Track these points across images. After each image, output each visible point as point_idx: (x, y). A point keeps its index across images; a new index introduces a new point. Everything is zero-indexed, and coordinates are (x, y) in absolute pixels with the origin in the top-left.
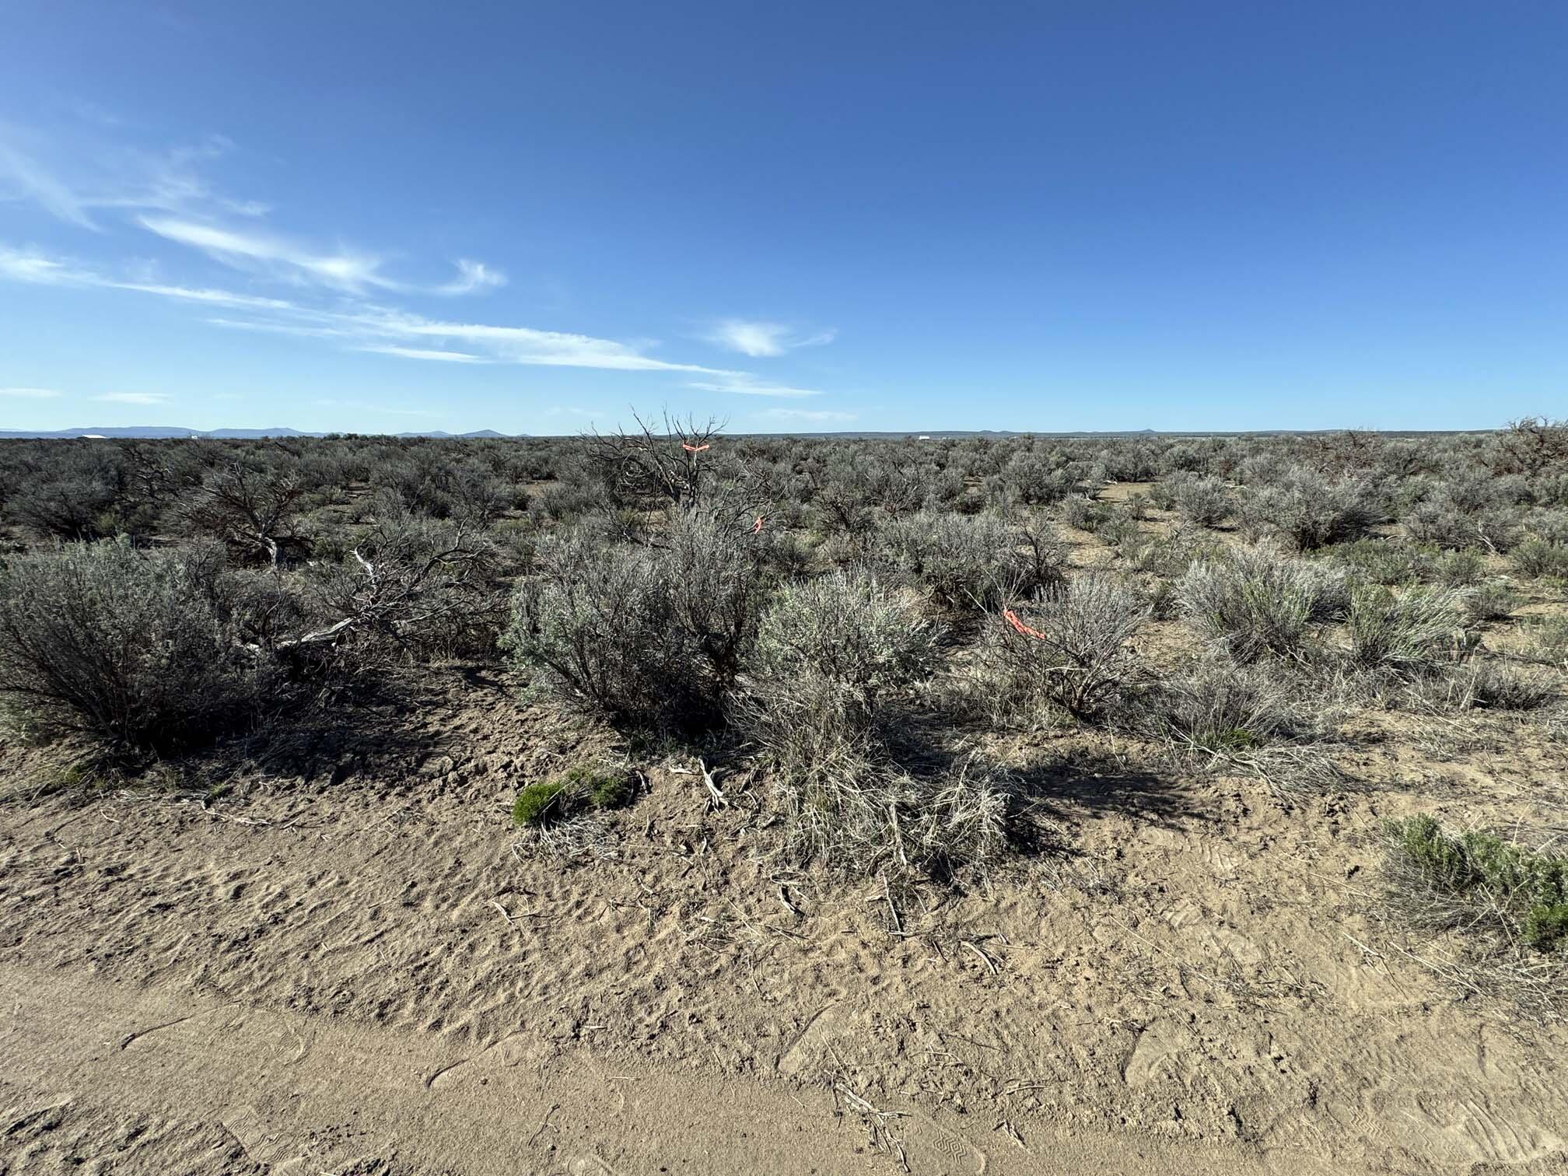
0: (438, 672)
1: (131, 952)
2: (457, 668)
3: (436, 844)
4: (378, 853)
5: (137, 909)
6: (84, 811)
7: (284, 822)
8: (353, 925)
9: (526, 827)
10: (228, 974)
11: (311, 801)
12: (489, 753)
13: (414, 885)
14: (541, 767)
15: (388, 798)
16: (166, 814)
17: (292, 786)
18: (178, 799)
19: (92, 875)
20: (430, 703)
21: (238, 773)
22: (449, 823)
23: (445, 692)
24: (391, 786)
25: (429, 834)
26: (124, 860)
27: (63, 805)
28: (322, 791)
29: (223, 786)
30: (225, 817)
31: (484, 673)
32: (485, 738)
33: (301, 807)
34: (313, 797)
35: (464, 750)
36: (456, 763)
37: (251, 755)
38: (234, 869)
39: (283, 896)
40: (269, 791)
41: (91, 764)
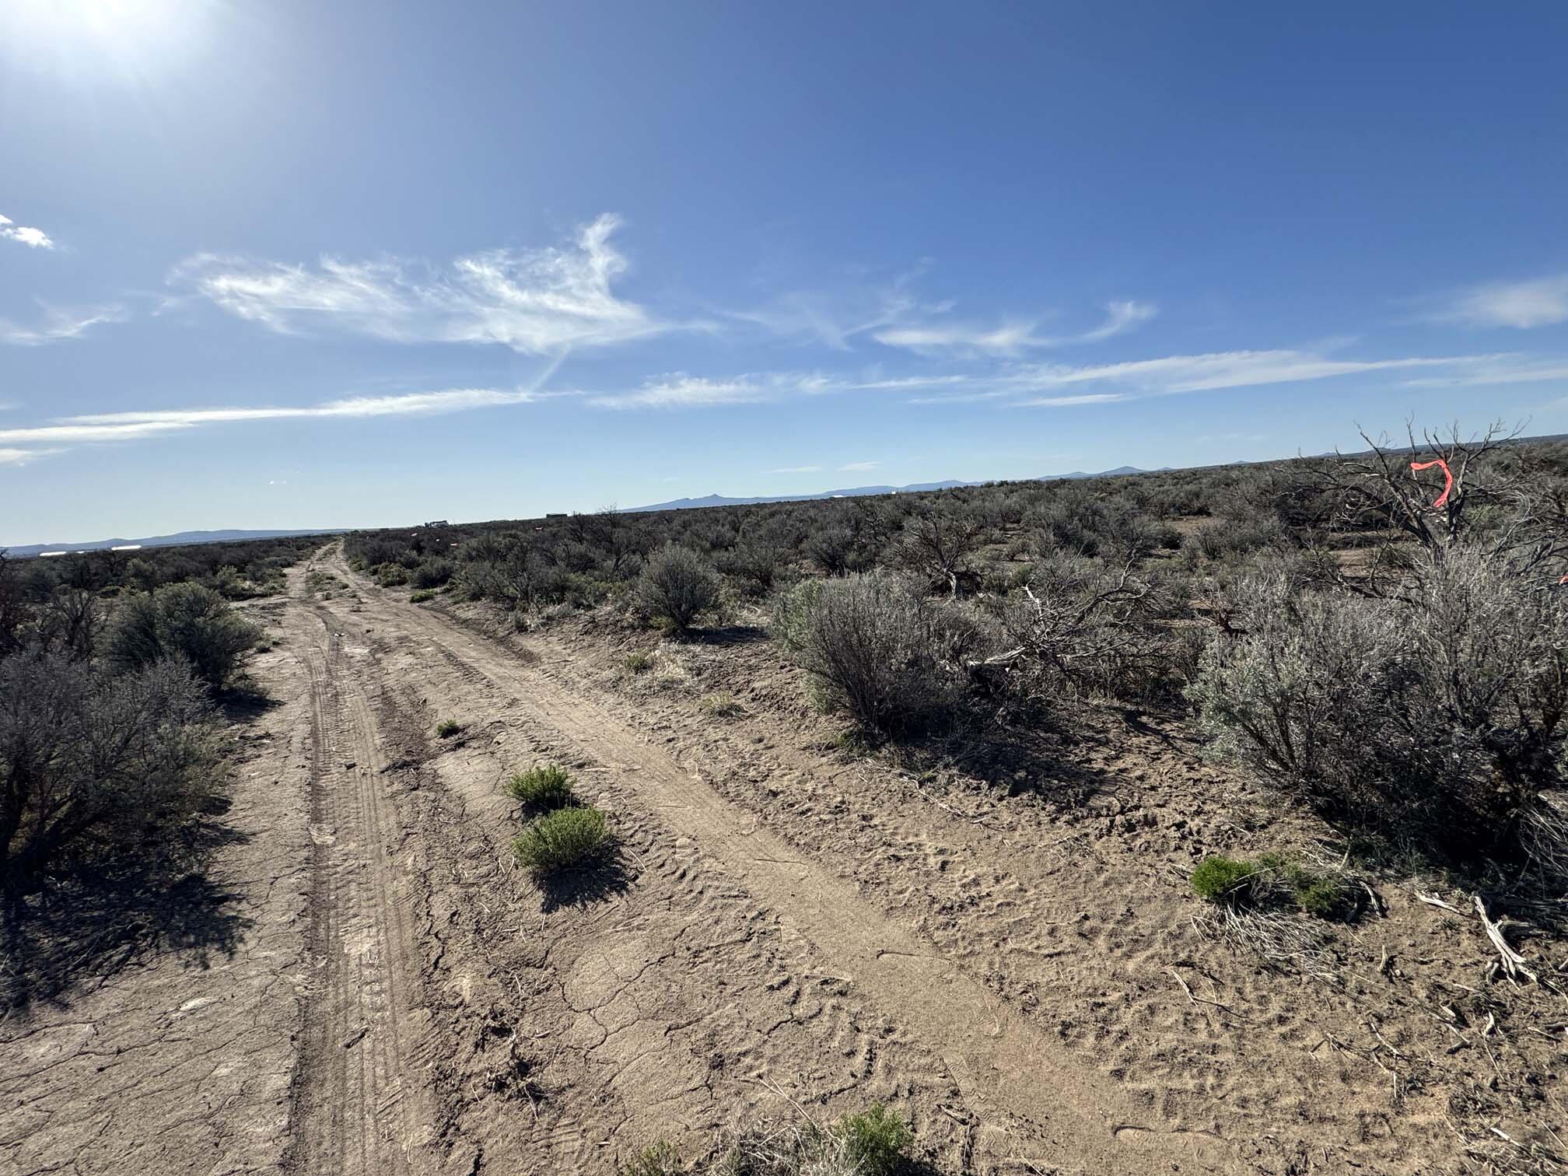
0: (1097, 709)
1: (878, 884)
2: (1115, 709)
3: (1106, 884)
4: (1051, 873)
5: (880, 854)
6: (848, 767)
7: (973, 817)
8: (1033, 934)
9: (1207, 901)
10: (940, 933)
11: (993, 806)
12: (1159, 806)
13: (1086, 918)
14: (1225, 839)
15: (1058, 823)
16: (894, 785)
17: (978, 788)
18: (901, 775)
19: (854, 816)
20: (1092, 739)
21: (940, 765)
22: (1119, 867)
23: (1107, 731)
24: (1060, 810)
25: (1099, 871)
26: (871, 812)
27: (836, 759)
28: (1001, 799)
29: (929, 773)
30: (932, 799)
31: (1144, 719)
32: (1153, 788)
33: (986, 808)
34: (995, 802)
35: (1132, 795)
36: (1123, 807)
37: (952, 752)
38: (940, 845)
39: (976, 882)
40: (962, 788)
41: (851, 734)
